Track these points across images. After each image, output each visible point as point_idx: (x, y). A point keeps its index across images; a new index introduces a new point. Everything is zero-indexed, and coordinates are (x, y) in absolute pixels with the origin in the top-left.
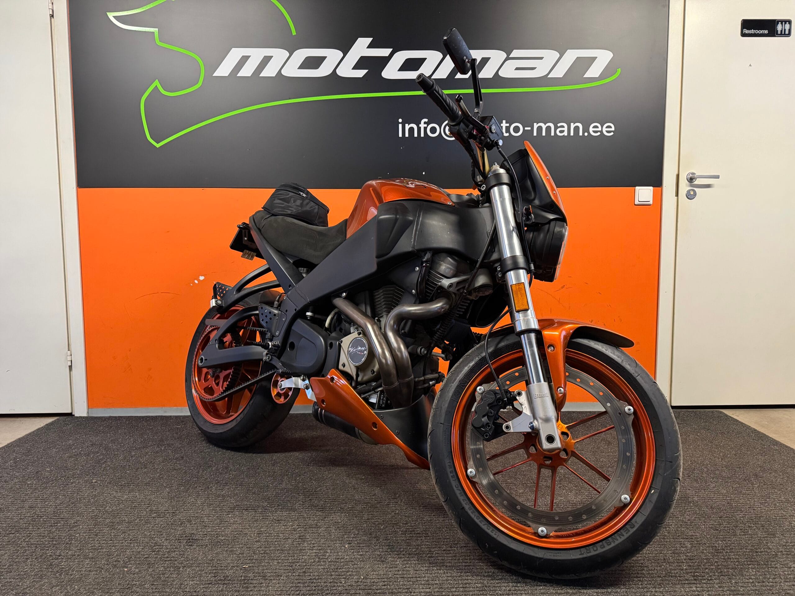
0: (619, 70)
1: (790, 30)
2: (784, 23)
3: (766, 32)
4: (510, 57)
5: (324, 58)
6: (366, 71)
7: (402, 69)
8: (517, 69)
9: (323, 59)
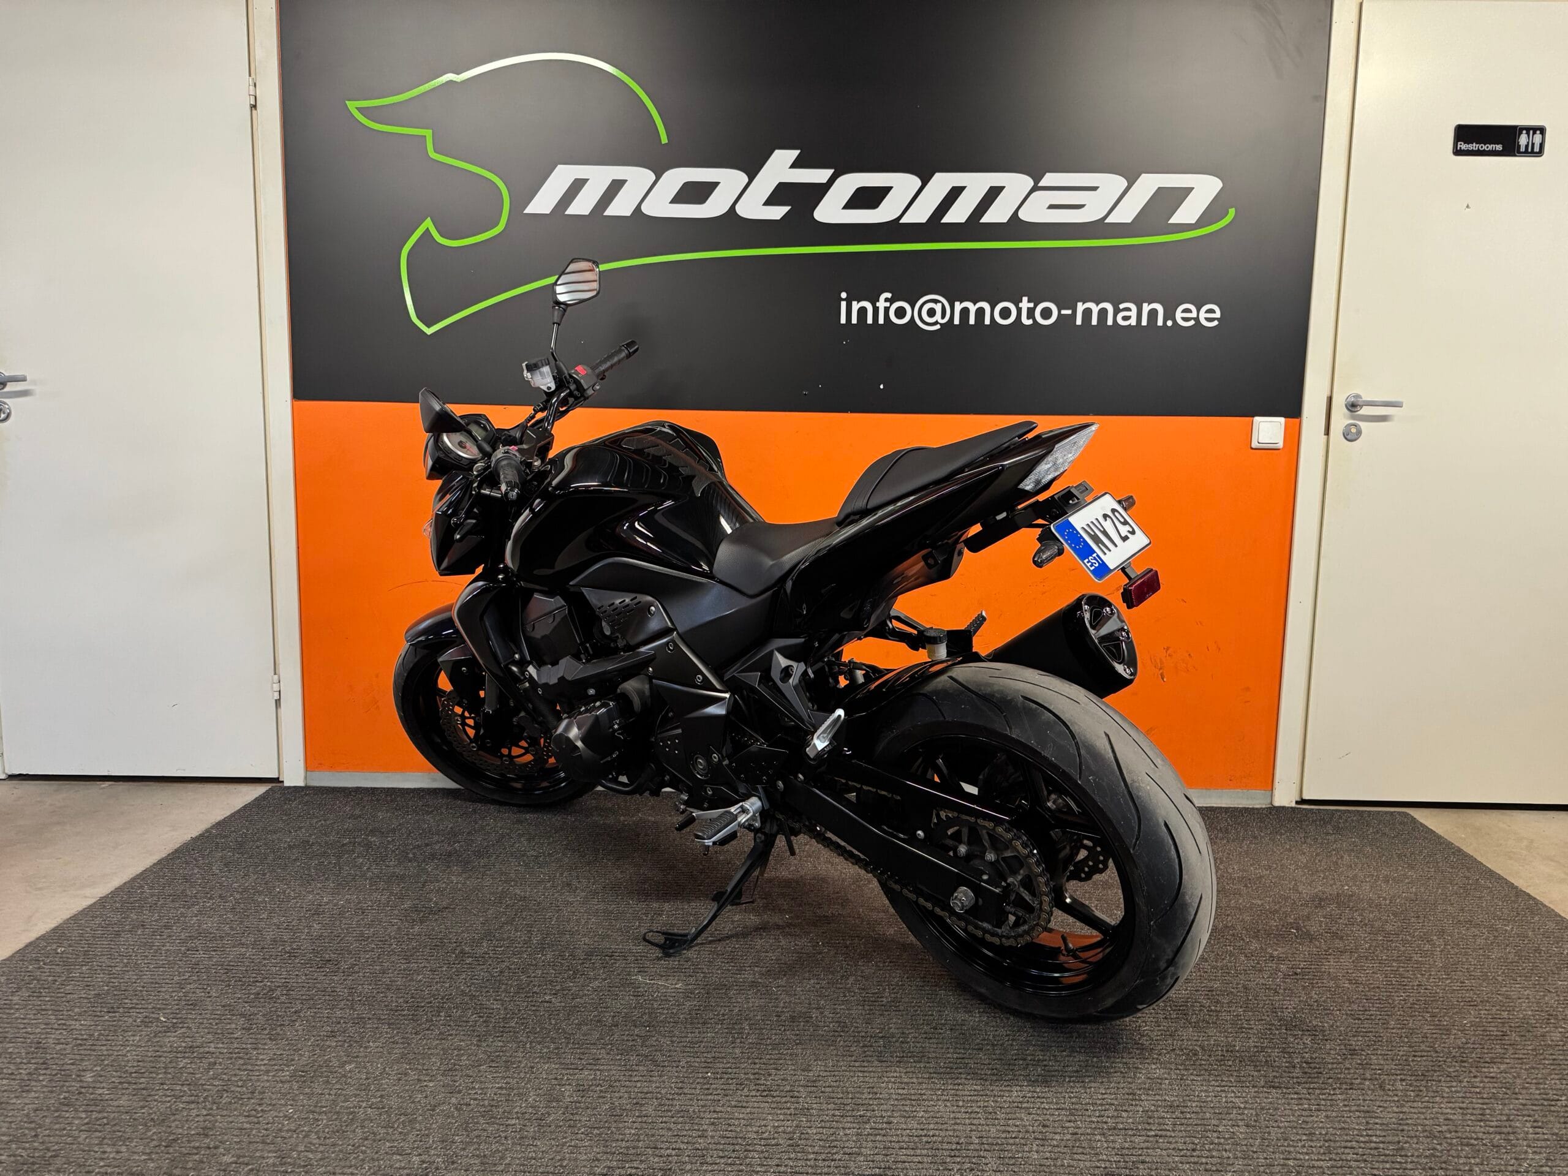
0: (1232, 212)
1: (1542, 146)
2: (1530, 132)
3: (1499, 147)
4: (1041, 184)
5: (716, 184)
6: (786, 209)
7: (850, 205)
8: (1052, 207)
9: (713, 186)
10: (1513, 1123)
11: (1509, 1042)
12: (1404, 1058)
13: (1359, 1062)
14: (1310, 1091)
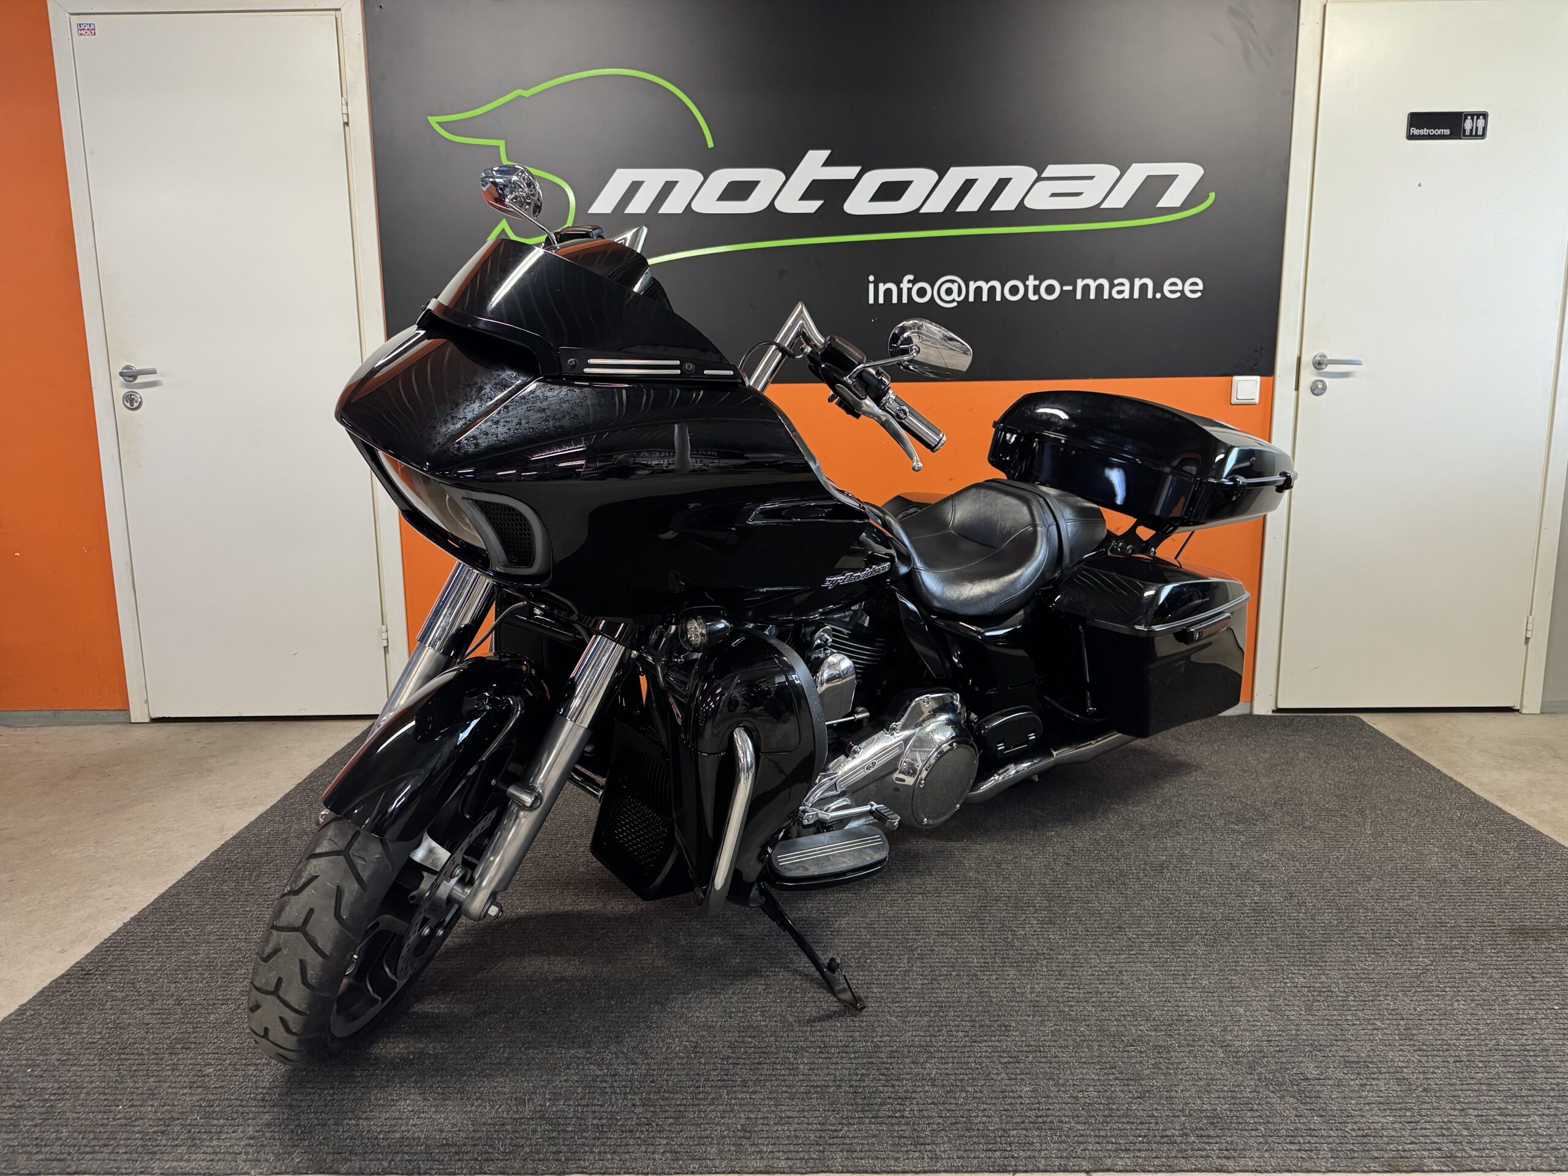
0: (1212, 196)
1: (1484, 129)
2: (1475, 117)
3: (1447, 132)
4: (1043, 175)
5: (756, 183)
6: (820, 203)
7: (874, 198)
8: (1053, 195)
9: (754, 184)
10: (1411, 940)
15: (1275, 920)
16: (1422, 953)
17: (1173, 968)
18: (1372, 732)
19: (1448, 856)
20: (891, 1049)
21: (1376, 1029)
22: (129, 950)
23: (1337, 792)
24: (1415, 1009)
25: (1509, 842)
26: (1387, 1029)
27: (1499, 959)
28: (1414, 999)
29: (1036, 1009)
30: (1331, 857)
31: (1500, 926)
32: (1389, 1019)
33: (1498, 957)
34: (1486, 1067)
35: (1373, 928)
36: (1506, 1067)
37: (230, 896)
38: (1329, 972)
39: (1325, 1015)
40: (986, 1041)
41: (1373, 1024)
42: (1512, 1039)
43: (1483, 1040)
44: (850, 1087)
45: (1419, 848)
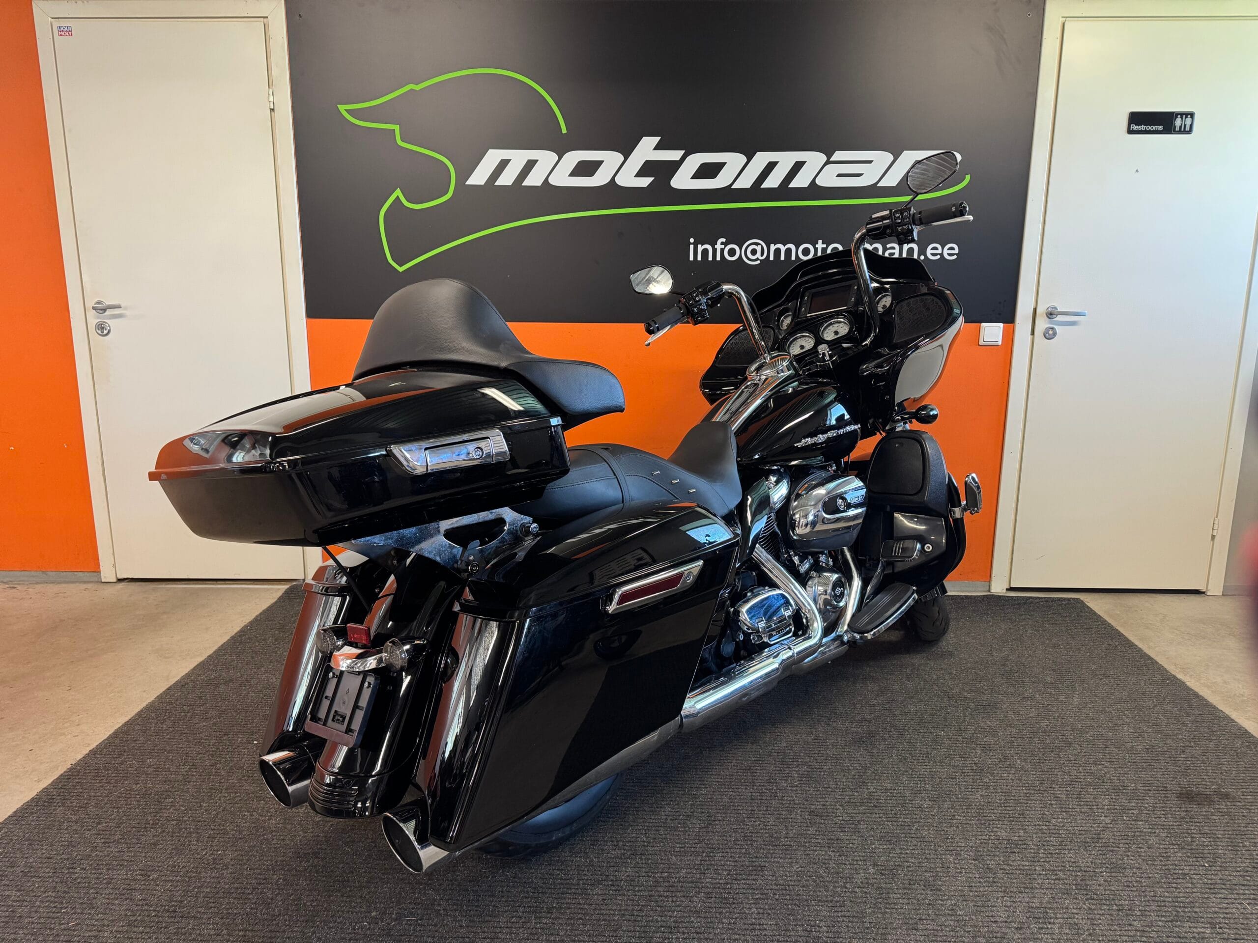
0: (968, 178)
1: (1191, 126)
2: (1184, 116)
4: (832, 159)
5: (601, 162)
6: (651, 179)
7: (696, 176)
8: (839, 175)
9: (599, 163)
10: (1097, 800)
11: (1108, 752)
12: (1038, 761)
13: (1008, 763)
14: (975, 781)
15: (990, 779)
16: (1104, 813)
17: (901, 820)
18: (1090, 613)
19: (1138, 726)
20: (667, 884)
21: (1059, 880)
22: (85, 779)
23: (1054, 666)
24: (1092, 863)
25: (1188, 715)
26: (1066, 879)
27: (1166, 820)
28: (1093, 853)
29: (788, 852)
30: (1042, 724)
31: (1171, 790)
32: (1069, 870)
33: (1166, 818)
34: (1142, 916)
35: (1067, 789)
36: (1158, 916)
37: (168, 734)
38: (1027, 827)
39: (1019, 865)
40: (744, 879)
41: (1056, 875)
42: (1168, 892)
43: (1143, 892)
44: (631, 915)
45: (1115, 718)
